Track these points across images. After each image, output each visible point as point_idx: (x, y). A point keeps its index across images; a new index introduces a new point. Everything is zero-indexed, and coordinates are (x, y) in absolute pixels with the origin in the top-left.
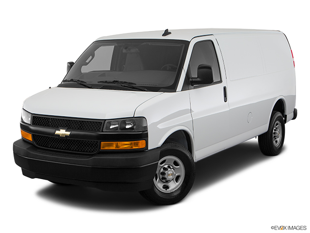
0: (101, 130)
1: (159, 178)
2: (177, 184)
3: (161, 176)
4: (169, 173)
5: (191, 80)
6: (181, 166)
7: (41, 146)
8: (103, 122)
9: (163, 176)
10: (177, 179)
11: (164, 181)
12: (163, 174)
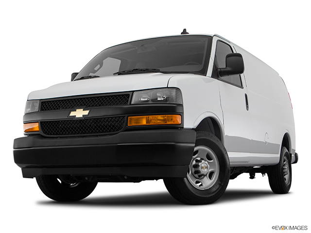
0: (129, 103)
1: (192, 172)
2: (211, 181)
3: (193, 170)
4: (203, 165)
5: (219, 70)
6: (215, 160)
7: (51, 134)
8: (131, 94)
9: (197, 169)
10: (211, 175)
11: (196, 176)
12: (196, 166)
